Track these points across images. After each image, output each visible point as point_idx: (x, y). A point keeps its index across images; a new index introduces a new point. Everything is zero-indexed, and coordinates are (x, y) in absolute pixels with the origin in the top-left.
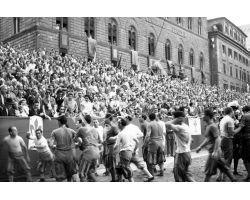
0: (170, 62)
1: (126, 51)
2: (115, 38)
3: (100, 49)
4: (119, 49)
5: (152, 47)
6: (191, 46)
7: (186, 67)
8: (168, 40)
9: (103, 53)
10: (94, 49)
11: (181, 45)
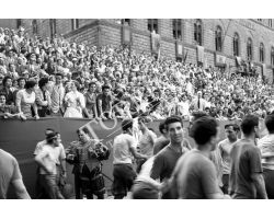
0: (239, 59)
1: (192, 47)
2: (179, 32)
3: (164, 45)
4: (185, 45)
5: (219, 42)
6: (261, 39)
7: (256, 64)
8: (236, 34)
9: (167, 49)
10: (158, 45)
11: (250, 39)
